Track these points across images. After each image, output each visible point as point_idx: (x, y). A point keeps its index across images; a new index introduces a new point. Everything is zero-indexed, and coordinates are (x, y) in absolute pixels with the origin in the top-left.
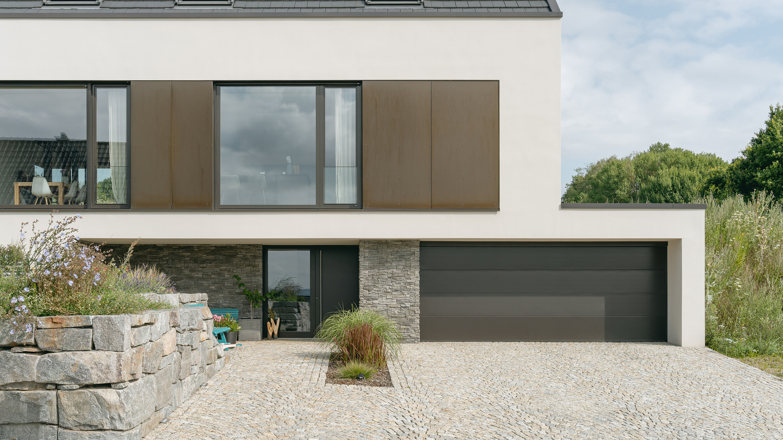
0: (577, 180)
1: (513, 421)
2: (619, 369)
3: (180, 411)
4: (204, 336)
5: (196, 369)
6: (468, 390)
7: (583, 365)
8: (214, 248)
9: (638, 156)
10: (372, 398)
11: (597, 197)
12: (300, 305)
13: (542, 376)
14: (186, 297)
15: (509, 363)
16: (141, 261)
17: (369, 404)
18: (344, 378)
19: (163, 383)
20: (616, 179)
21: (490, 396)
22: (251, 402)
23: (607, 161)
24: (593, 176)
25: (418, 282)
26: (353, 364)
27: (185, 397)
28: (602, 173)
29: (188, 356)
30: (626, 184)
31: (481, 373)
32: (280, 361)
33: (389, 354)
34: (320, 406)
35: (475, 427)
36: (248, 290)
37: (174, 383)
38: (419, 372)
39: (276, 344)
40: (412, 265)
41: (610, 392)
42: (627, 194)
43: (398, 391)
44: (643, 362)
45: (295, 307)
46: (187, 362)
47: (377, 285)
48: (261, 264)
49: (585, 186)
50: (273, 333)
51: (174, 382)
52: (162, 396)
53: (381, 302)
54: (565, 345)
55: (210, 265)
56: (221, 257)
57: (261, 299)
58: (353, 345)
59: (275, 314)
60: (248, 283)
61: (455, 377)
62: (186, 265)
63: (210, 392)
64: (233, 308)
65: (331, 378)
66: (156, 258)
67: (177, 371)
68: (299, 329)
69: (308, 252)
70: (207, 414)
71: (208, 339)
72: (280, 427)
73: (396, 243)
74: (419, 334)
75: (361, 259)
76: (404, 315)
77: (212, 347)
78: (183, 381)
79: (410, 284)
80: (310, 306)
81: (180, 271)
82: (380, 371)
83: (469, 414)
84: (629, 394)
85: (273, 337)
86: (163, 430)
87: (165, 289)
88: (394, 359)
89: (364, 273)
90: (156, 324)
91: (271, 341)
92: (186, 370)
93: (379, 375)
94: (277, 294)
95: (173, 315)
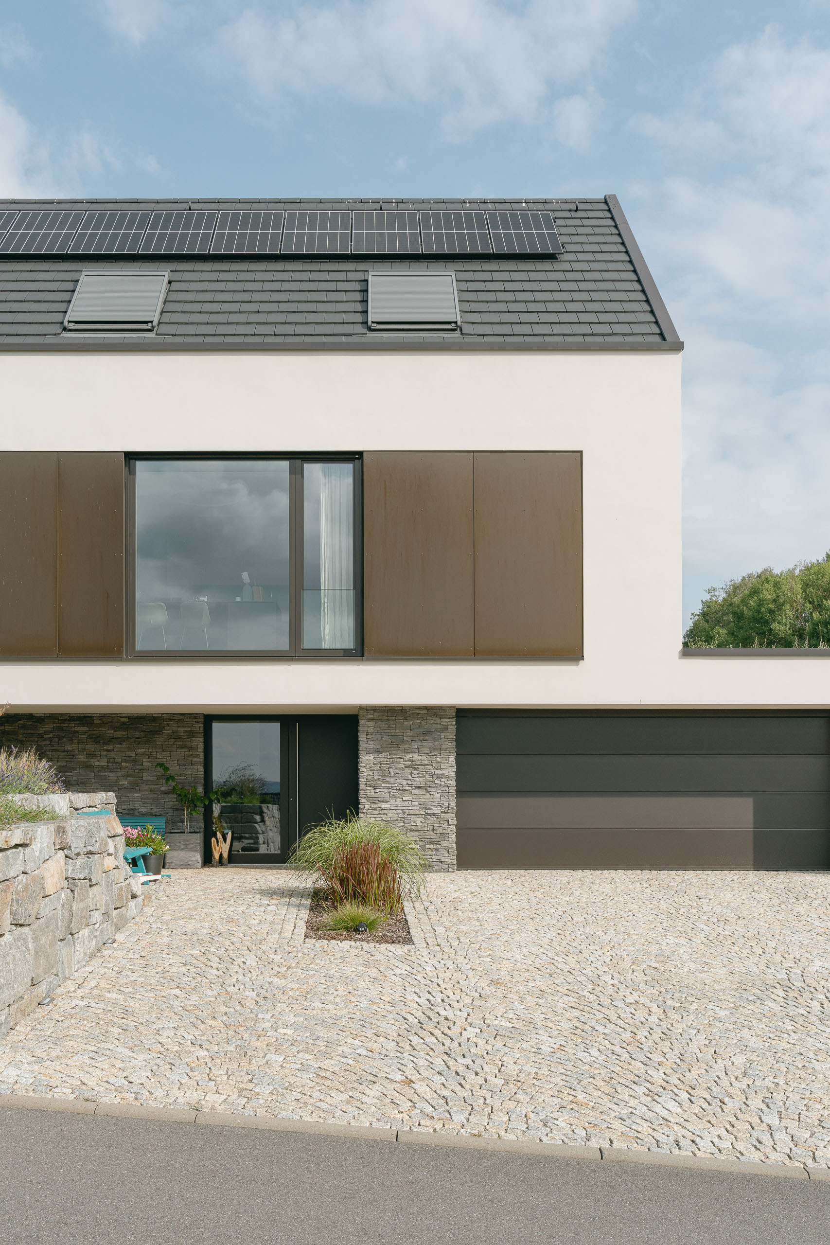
0: (709, 607)
1: (605, 1000)
2: (777, 915)
3: (70, 985)
4: (110, 862)
5: (97, 916)
6: (534, 949)
7: (718, 909)
8: (126, 719)
9: (808, 569)
10: (379, 963)
11: (742, 634)
12: (265, 810)
13: (652, 926)
14: (82, 799)
15: (599, 904)
16: (9, 740)
17: (374, 972)
18: (335, 930)
19: (44, 940)
20: (772, 606)
21: (569, 959)
22: (184, 969)
23: (757, 577)
24: (734, 600)
25: (453, 775)
26: (348, 907)
27: (79, 962)
28: (750, 595)
29: (84, 896)
30: (788, 613)
31: (554, 922)
32: (232, 902)
33: (407, 891)
34: (296, 976)
35: (544, 1010)
36: (180, 786)
37: (61, 940)
38: (455, 919)
39: (225, 874)
40: (443, 746)
41: (761, 953)
42: (789, 629)
43: (421, 951)
44: (816, 903)
45: (256, 814)
46: (82, 905)
47: (388, 779)
48: (201, 745)
49: (722, 617)
50: (221, 856)
51: (61, 938)
52: (42, 962)
53: (394, 806)
54: (690, 875)
55: (119, 746)
56: (137, 734)
57: (202, 801)
58: (349, 876)
59: (224, 824)
60: (181, 775)
61: (512, 927)
62: (81, 746)
63: (120, 954)
64: (156, 815)
65: (314, 930)
66: (32, 736)
67: (66, 921)
68: (263, 850)
69: (276, 727)
70: (115, 990)
71: (117, 868)
72: (232, 1010)
73: (418, 711)
74: (455, 857)
75: (362, 737)
76: (431, 828)
77: (122, 880)
78: (76, 936)
79: (440, 777)
80: (280, 810)
81: (71, 756)
82: (392, 919)
83: (535, 989)
84: (792, 956)
85: (221, 863)
86: (43, 1016)
87: (46, 785)
88: (414, 899)
89: (366, 761)
90: (33, 846)
91: (218, 869)
92: (81, 918)
93: (391, 925)
94: (228, 792)
95: (61, 830)
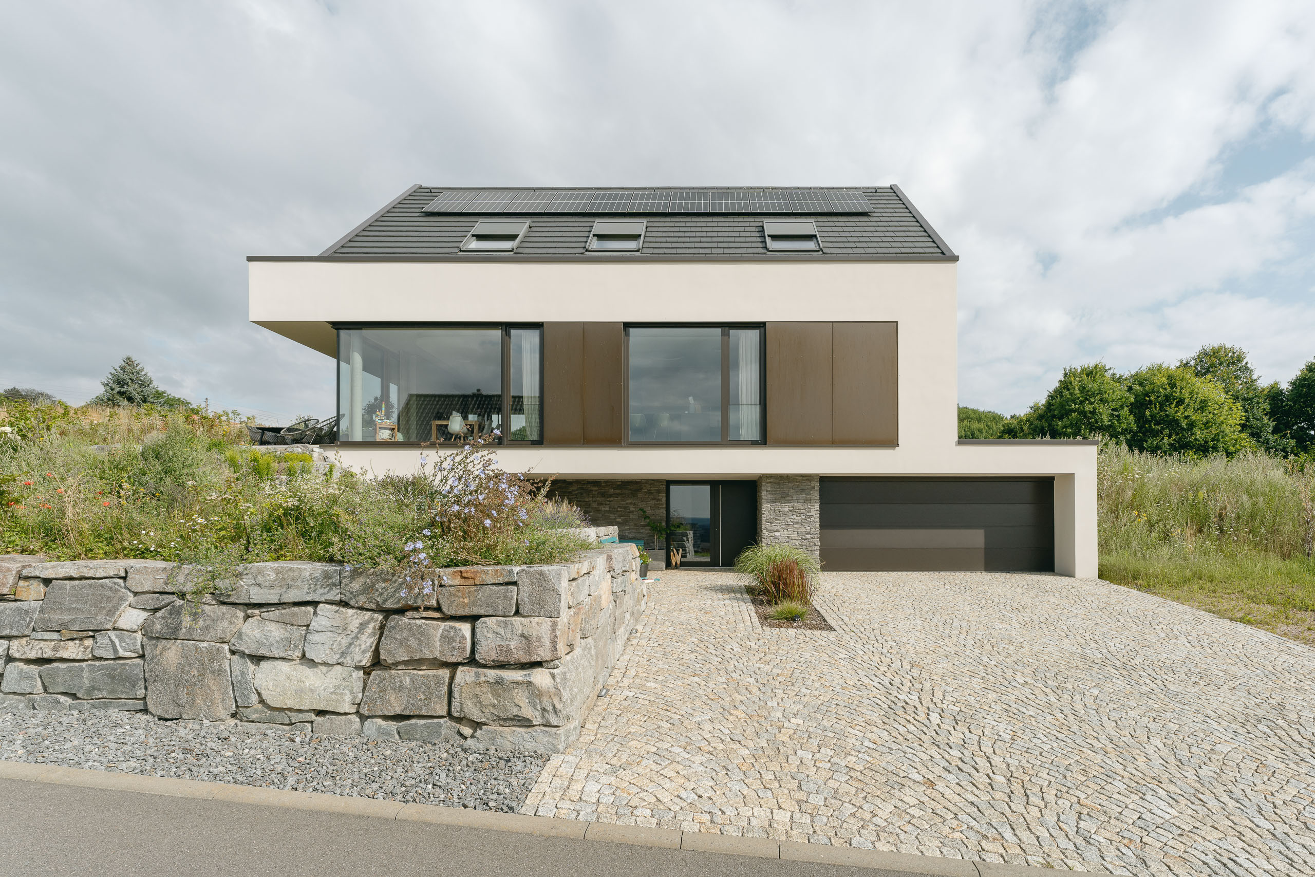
5: (628, 616)
14: (601, 530)
25: (818, 515)
36: (652, 522)
39: (679, 574)
40: (812, 499)
47: (779, 518)
48: (664, 498)
53: (783, 534)
55: (616, 498)
57: (665, 530)
58: (780, 582)
60: (652, 515)
62: (594, 499)
64: (637, 539)
69: (708, 487)
73: (797, 478)
74: (819, 565)
75: (762, 493)
76: (806, 548)
79: (810, 517)
81: (590, 504)
87: (579, 522)
89: (766, 507)
